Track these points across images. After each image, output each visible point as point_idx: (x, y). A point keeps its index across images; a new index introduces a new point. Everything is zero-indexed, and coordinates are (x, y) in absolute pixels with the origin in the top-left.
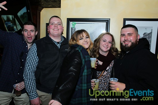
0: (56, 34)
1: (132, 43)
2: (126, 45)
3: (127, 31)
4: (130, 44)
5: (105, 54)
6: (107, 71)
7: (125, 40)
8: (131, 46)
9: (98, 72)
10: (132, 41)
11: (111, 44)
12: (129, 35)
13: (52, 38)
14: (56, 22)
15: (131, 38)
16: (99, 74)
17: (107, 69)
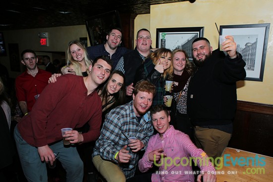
0: (144, 48)
1: (206, 56)
2: (200, 60)
3: (198, 45)
4: (204, 58)
5: (180, 74)
6: (184, 91)
7: (198, 54)
8: (205, 60)
9: (176, 94)
10: (206, 54)
11: (185, 61)
12: (202, 48)
13: (140, 52)
14: (145, 36)
15: (204, 51)
16: (178, 95)
17: (184, 88)
